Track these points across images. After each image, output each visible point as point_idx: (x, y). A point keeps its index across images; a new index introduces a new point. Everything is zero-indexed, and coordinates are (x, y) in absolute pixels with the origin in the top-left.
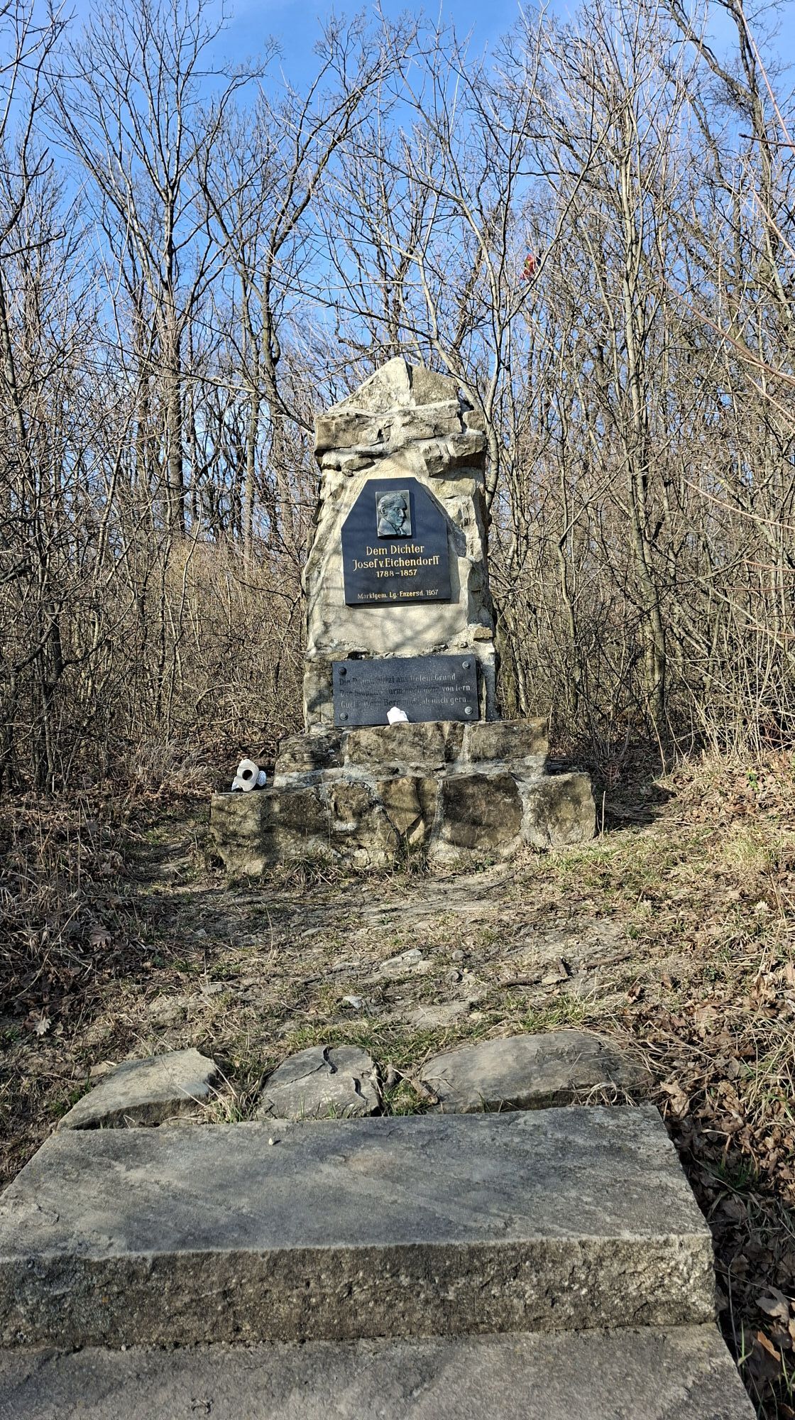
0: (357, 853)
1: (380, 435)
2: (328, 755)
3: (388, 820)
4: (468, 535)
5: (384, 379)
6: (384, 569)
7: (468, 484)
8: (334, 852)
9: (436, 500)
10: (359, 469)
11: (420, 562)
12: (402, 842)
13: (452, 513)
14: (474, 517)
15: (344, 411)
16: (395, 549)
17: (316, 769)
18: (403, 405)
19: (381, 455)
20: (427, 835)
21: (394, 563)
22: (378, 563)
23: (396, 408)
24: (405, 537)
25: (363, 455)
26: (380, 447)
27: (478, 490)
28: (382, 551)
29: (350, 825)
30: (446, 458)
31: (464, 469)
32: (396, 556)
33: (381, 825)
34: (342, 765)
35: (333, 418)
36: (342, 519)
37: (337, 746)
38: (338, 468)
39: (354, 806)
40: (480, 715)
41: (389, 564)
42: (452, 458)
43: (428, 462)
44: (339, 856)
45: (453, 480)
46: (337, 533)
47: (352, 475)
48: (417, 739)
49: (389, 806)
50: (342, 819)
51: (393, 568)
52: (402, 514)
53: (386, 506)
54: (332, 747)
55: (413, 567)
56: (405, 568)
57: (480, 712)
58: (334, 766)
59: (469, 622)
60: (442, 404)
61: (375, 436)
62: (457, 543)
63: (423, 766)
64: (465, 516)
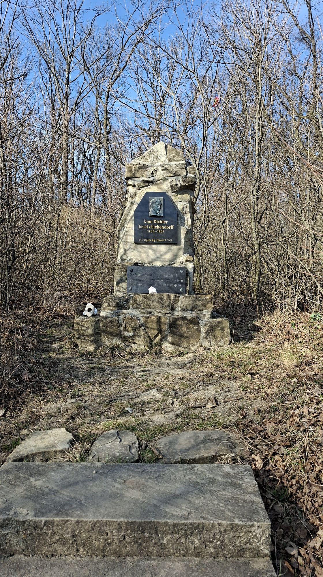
0: (133, 345)
1: (152, 173)
2: (123, 305)
3: (146, 333)
4: (186, 218)
5: (155, 150)
6: (151, 229)
7: (187, 197)
8: (124, 344)
9: (174, 202)
10: (143, 187)
11: (166, 227)
12: (151, 342)
13: (180, 208)
14: (189, 210)
15: (138, 162)
16: (156, 221)
17: (118, 310)
18: (163, 162)
19: (152, 182)
20: (161, 340)
21: (155, 227)
22: (148, 226)
23: (160, 163)
24: (160, 217)
25: (145, 182)
26: (151, 179)
27: (191, 199)
28: (151, 222)
29: (131, 334)
30: (179, 185)
31: (186, 190)
32: (156, 224)
33: (143, 335)
34: (129, 309)
35: (134, 165)
36: (135, 207)
37: (127, 301)
38: (134, 186)
39: (133, 326)
40: (186, 292)
41: (153, 227)
42: (181, 185)
43: (171, 187)
44: (126, 346)
45: (181, 194)
46: (132, 213)
47: (140, 189)
48: (160, 300)
49: (147, 327)
50: (127, 331)
51: (155, 230)
52: (160, 207)
53: (152, 203)
54: (125, 301)
55: (163, 230)
56: (159, 229)
57: (186, 291)
58: (126, 309)
59: (184, 253)
60: (179, 162)
61: (150, 173)
62: (181, 221)
63: (162, 311)
64: (185, 210)
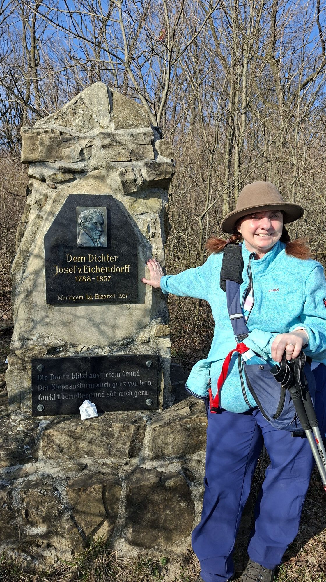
0: (47, 553)
1: (81, 153)
2: (24, 452)
3: (76, 525)
4: (154, 246)
5: (87, 101)
6: (82, 274)
7: (155, 203)
8: (24, 555)
9: (129, 215)
10: (62, 182)
11: (114, 269)
12: (87, 542)
13: (143, 228)
14: (160, 232)
15: (48, 127)
16: (92, 258)
17: (12, 465)
18: (103, 128)
19: (82, 172)
20: (111, 534)
21: (91, 270)
22: (77, 269)
23: (97, 131)
24: (101, 248)
25: (66, 171)
26: (79, 166)
27: (163, 208)
28: (81, 259)
29: (42, 529)
30: (140, 181)
31: (153, 190)
32: (93, 265)
33: (69, 531)
34: (36, 460)
35: (39, 133)
38: (43, 180)
39: (44, 514)
40: (158, 405)
41: (87, 270)
42: (144, 181)
44: (29, 558)
45: (144, 198)
46: (40, 240)
47: (56, 188)
48: (104, 438)
49: (77, 512)
50: (33, 524)
51: (91, 275)
52: (100, 229)
53: (85, 219)
54: (28, 444)
55: (107, 274)
56: (100, 274)
57: (158, 402)
58: (29, 460)
59: (152, 319)
60: (138, 131)
61: (77, 152)
62: (145, 253)
63: (109, 462)
64: (152, 230)
